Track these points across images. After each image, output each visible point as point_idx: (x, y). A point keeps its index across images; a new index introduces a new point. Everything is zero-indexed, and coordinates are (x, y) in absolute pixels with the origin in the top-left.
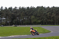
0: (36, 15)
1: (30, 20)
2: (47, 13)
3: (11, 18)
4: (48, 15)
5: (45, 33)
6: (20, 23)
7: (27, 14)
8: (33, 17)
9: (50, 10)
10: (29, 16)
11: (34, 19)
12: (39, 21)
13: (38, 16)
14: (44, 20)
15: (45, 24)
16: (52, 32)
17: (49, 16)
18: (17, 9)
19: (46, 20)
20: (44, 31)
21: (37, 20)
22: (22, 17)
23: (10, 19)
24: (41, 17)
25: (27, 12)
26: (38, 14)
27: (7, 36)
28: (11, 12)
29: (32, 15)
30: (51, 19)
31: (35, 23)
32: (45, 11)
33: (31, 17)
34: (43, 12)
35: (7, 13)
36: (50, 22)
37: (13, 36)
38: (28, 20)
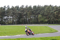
0: (43, 14)
1: (37, 19)
2: (55, 12)
4: (56, 14)
5: (52, 32)
6: (27, 22)
7: (34, 13)
8: (40, 16)
9: (57, 9)
11: (41, 18)
12: (46, 20)
13: (45, 15)
14: (51, 19)
15: (52, 23)
16: (59, 31)
18: (24, 7)
19: (53, 19)
20: (51, 30)
21: (44, 19)
23: (17, 18)
26: (45, 13)
27: (13, 35)
28: (18, 11)
29: (39, 14)
30: (58, 18)
31: (42, 22)
32: (53, 10)
33: (38, 16)
35: (14, 11)
36: (57, 21)
37: (19, 35)
38: (35, 19)
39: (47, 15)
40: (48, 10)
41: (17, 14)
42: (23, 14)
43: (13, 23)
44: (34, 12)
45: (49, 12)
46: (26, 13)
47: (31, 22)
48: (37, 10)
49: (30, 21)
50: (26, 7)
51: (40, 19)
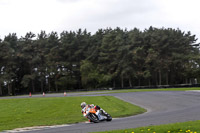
0: (96, 58)
1: (78, 75)
2: (132, 49)
3: (14, 70)
4: (135, 57)
5: (128, 115)
7: (67, 57)
8: (85, 64)
9: (141, 39)
10: (74, 60)
11: (89, 70)
12: (107, 77)
13: (102, 62)
14: (123, 72)
15: (127, 86)
16: (149, 111)
17: (138, 60)
19: (128, 72)
20: (124, 109)
21: (101, 73)
22: (49, 67)
23: (12, 73)
24: (112, 63)
26: (101, 54)
27: (2, 130)
28: (13, 51)
29: (84, 58)
30: (144, 69)
31: (94, 85)
32: (126, 45)
34: (118, 45)
35: (1, 53)
36: (142, 78)
37: (21, 130)
38: (70, 74)
39: (108, 61)
40: (110, 44)
41: (11, 63)
42: (30, 62)
43: (1, 92)
44: (68, 52)
45: (114, 51)
46: (42, 57)
47: (59, 86)
48: (76, 48)
49: (56, 83)
51: (87, 75)
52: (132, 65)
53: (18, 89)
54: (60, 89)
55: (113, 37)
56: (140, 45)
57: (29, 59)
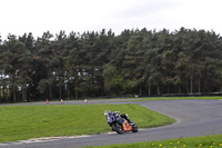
0: (121, 62)
1: (100, 80)
2: (160, 52)
3: (29, 74)
4: (164, 61)
5: (155, 126)
7: (88, 60)
8: (109, 68)
9: (171, 42)
10: (96, 64)
11: (113, 75)
12: (133, 83)
13: (128, 66)
14: (151, 78)
15: (154, 94)
16: (179, 121)
17: (167, 65)
19: (156, 78)
20: (151, 119)
22: (68, 71)
23: (27, 77)
24: (139, 68)
25: (89, 50)
26: (127, 57)
27: (15, 140)
28: (29, 53)
29: (107, 62)
30: (173, 75)
31: (118, 92)
32: (154, 47)
34: (146, 48)
35: (16, 55)
36: (172, 86)
37: (37, 140)
38: (92, 79)
39: (133, 65)
41: (26, 65)
42: (47, 65)
43: (14, 98)
44: (89, 55)
45: (140, 54)
46: (60, 59)
47: (79, 92)
48: (98, 50)
49: (76, 89)
50: (60, 37)
51: (110, 80)
52: (161, 70)
53: (33, 95)
54: (80, 96)
55: (141, 39)
56: (170, 48)
57: (46, 62)
